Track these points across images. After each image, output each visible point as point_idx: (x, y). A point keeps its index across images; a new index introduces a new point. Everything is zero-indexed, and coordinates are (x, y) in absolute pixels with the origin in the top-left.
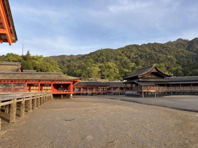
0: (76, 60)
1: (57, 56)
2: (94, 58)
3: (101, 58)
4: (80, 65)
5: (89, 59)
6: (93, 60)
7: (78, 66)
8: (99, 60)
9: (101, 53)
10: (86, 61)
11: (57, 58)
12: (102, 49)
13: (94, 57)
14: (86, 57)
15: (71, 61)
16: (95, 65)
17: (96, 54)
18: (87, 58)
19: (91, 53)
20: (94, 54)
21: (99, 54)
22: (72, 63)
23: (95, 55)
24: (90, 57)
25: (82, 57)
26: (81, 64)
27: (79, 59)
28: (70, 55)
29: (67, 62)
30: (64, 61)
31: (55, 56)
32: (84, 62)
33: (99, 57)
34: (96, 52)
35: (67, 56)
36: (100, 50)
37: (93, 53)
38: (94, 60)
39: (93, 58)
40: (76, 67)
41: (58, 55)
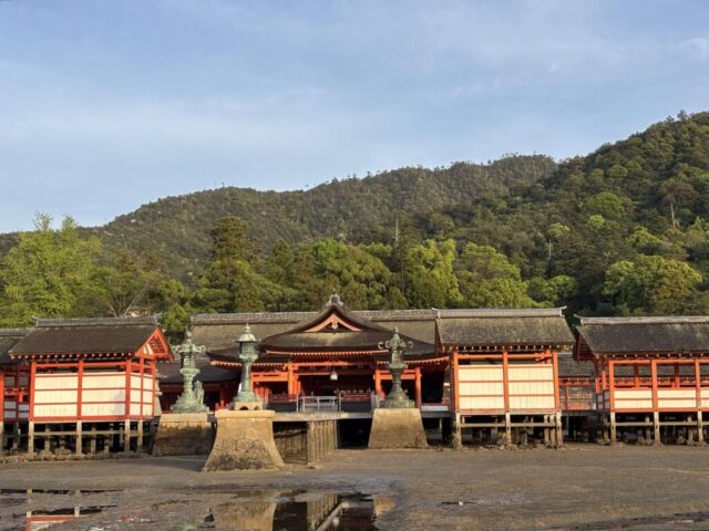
0: (503, 205)
1: (368, 181)
2: (633, 185)
3: (680, 181)
4: (537, 241)
5: (595, 190)
6: (629, 201)
7: (525, 249)
8: (670, 196)
9: (678, 148)
10: (578, 210)
11: (369, 193)
12: (681, 115)
13: (632, 176)
14: (577, 178)
15: (471, 214)
16: (656, 240)
17: (647, 155)
18: (583, 188)
19: (605, 150)
20: (630, 157)
21: (666, 155)
22: (487, 225)
23: (636, 164)
24: (606, 176)
25: (548, 184)
26: (544, 229)
27: (528, 193)
28: (448, 166)
29: (449, 221)
30: (428, 216)
31: (354, 181)
32: (565, 213)
33: (669, 172)
34: (643, 137)
35: (428, 172)
36: (671, 125)
37: (622, 147)
38: (633, 194)
39: (627, 184)
40: (515, 254)
41: (374, 174)
